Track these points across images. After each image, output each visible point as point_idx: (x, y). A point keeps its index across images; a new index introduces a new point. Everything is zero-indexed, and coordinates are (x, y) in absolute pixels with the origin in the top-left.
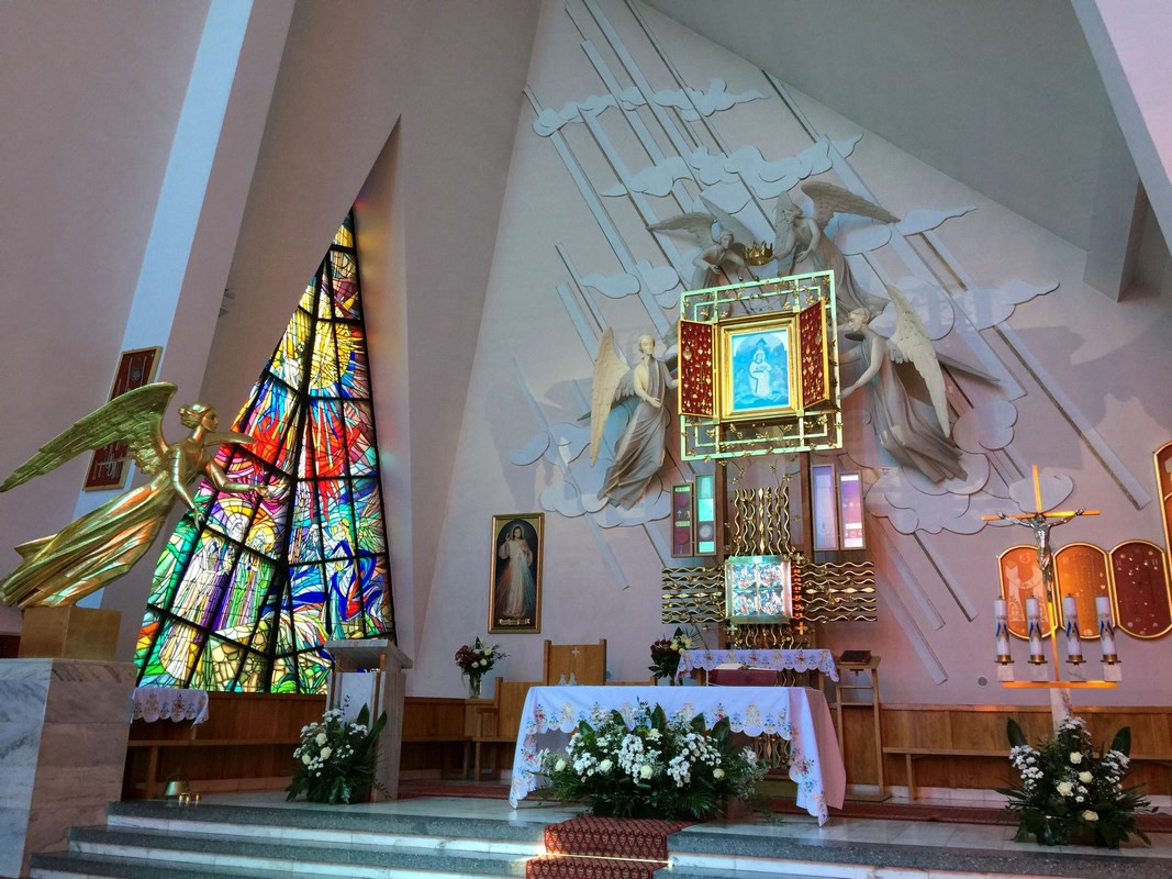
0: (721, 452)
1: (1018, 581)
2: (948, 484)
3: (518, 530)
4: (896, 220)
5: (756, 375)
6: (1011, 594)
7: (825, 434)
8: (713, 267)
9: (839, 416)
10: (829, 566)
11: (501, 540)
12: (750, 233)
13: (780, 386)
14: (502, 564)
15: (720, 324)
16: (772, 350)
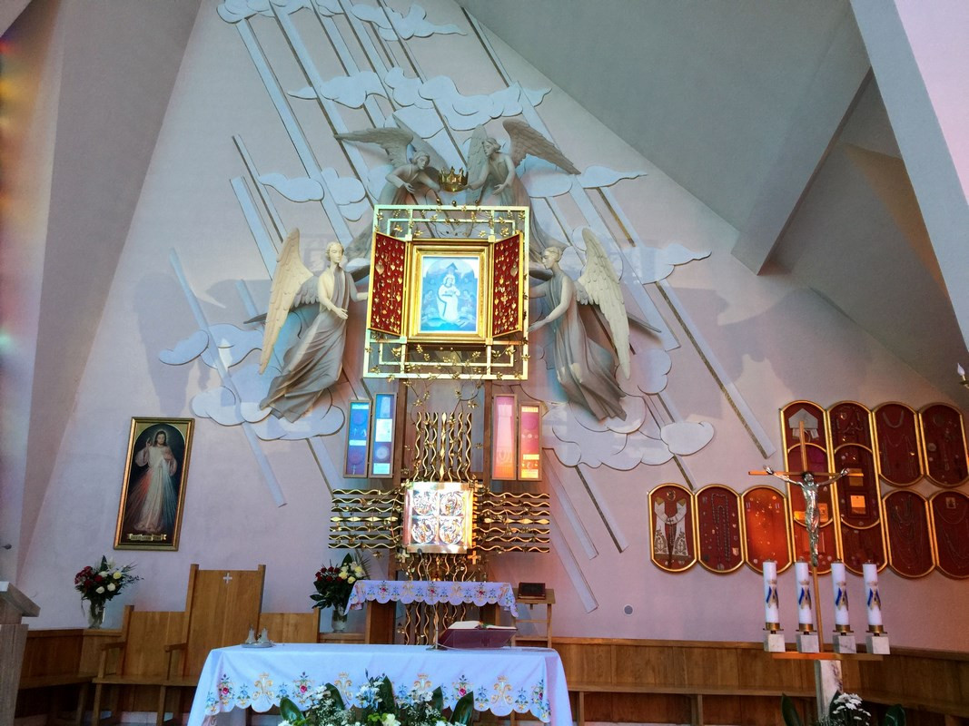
0: (406, 372)
1: (665, 516)
2: (610, 423)
3: (161, 436)
4: (578, 173)
5: (444, 298)
6: (658, 528)
7: (511, 365)
8: (407, 185)
9: (526, 348)
10: (507, 496)
11: (140, 445)
12: (441, 159)
13: (468, 312)
14: (138, 473)
15: (413, 243)
16: (462, 276)
